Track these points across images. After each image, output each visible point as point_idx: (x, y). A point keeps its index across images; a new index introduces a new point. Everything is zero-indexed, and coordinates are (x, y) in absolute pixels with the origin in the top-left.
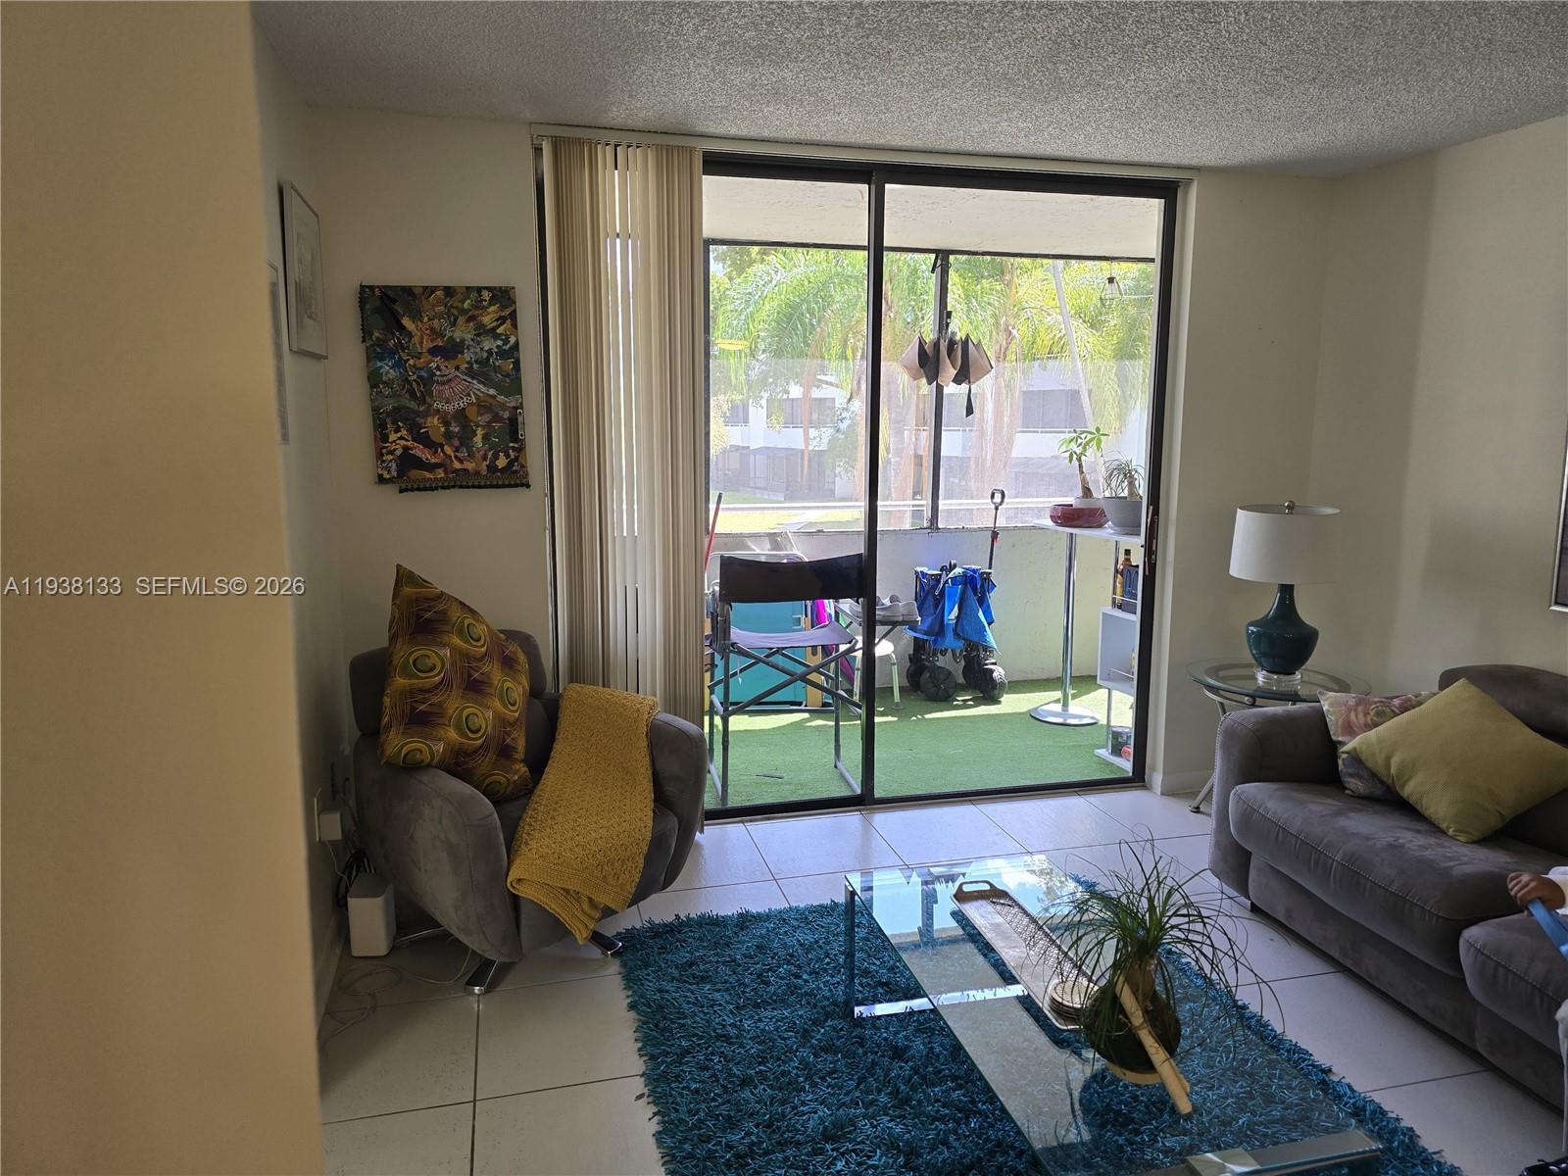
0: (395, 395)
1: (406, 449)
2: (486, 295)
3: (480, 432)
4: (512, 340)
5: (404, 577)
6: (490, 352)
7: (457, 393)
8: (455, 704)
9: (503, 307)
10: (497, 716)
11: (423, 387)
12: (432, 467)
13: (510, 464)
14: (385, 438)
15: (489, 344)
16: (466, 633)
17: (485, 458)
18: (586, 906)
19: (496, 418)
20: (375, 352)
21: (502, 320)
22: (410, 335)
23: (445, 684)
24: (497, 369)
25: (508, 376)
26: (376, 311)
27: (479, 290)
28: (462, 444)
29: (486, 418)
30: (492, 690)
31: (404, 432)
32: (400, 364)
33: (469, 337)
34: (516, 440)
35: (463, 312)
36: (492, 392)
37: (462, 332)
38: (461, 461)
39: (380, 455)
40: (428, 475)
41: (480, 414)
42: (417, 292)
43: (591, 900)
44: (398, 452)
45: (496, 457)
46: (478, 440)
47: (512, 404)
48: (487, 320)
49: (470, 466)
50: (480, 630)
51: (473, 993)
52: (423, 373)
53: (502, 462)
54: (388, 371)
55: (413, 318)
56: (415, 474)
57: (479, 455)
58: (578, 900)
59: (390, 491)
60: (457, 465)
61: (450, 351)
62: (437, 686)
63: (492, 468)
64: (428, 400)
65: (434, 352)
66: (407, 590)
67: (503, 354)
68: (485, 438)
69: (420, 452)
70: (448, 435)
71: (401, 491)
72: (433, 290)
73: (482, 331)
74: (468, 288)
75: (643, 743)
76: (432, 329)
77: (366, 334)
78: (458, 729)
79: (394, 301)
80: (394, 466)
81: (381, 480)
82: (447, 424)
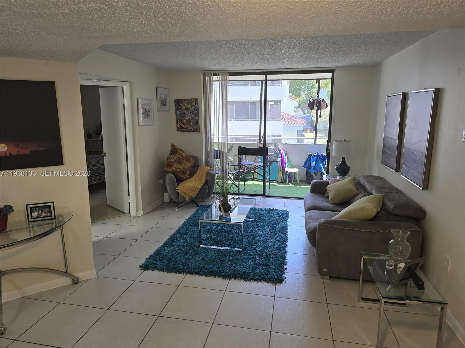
0: (179, 117)
1: (181, 125)
2: (193, 100)
3: (192, 123)
4: (197, 107)
5: (173, 145)
6: (193, 109)
7: (189, 116)
8: (175, 164)
9: (196, 102)
10: (183, 167)
11: (183, 115)
12: (184, 128)
13: (196, 128)
14: (178, 124)
15: (193, 108)
16: (180, 155)
17: (193, 127)
18: (188, 195)
19: (194, 120)
20: (177, 110)
21: (195, 104)
22: (182, 107)
23: (175, 161)
24: (194, 112)
25: (196, 113)
26: (177, 103)
27: (192, 99)
28: (189, 125)
29: (193, 120)
30: (183, 163)
31: (180, 123)
32: (180, 111)
33: (190, 107)
34: (197, 124)
35: (190, 103)
36: (194, 116)
37: (189, 106)
38: (189, 128)
39: (177, 126)
40: (184, 130)
41: (192, 120)
42: (183, 100)
43: (189, 195)
44: (180, 126)
45: (194, 127)
46: (192, 124)
47: (197, 118)
48: (193, 104)
49: (190, 128)
50: (183, 154)
51: (176, 208)
52: (183, 113)
53: (195, 128)
54: (178, 113)
55: (182, 104)
56: (182, 129)
57: (192, 126)
58: (187, 194)
59: (178, 132)
60: (188, 128)
61: (187, 109)
62: (173, 161)
63: (194, 129)
64: (184, 117)
65: (185, 109)
66: (172, 147)
67: (195, 110)
68: (193, 123)
69: (183, 126)
70: (187, 123)
71: (180, 132)
72: (185, 99)
73: (192, 106)
74: (190, 99)
75: (205, 175)
76: (185, 106)
77: (175, 107)
78: (175, 168)
79: (179, 101)
80: (179, 128)
81: (177, 130)
82: (187, 121)
